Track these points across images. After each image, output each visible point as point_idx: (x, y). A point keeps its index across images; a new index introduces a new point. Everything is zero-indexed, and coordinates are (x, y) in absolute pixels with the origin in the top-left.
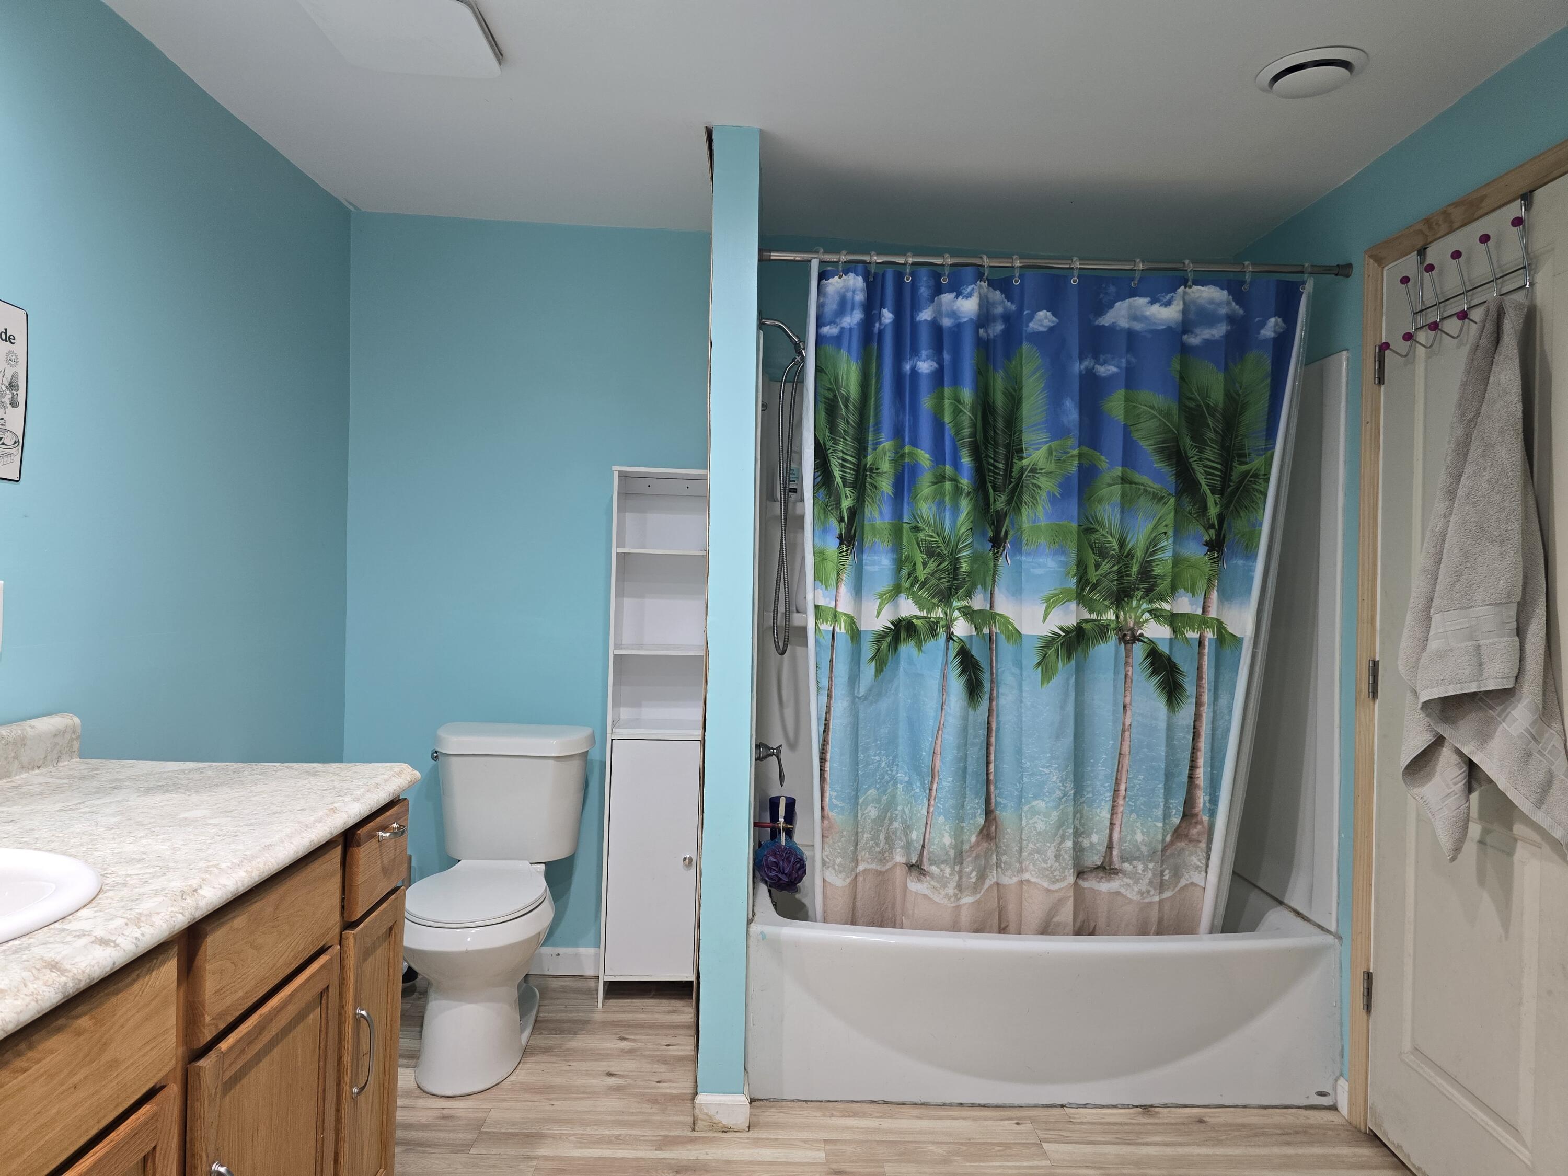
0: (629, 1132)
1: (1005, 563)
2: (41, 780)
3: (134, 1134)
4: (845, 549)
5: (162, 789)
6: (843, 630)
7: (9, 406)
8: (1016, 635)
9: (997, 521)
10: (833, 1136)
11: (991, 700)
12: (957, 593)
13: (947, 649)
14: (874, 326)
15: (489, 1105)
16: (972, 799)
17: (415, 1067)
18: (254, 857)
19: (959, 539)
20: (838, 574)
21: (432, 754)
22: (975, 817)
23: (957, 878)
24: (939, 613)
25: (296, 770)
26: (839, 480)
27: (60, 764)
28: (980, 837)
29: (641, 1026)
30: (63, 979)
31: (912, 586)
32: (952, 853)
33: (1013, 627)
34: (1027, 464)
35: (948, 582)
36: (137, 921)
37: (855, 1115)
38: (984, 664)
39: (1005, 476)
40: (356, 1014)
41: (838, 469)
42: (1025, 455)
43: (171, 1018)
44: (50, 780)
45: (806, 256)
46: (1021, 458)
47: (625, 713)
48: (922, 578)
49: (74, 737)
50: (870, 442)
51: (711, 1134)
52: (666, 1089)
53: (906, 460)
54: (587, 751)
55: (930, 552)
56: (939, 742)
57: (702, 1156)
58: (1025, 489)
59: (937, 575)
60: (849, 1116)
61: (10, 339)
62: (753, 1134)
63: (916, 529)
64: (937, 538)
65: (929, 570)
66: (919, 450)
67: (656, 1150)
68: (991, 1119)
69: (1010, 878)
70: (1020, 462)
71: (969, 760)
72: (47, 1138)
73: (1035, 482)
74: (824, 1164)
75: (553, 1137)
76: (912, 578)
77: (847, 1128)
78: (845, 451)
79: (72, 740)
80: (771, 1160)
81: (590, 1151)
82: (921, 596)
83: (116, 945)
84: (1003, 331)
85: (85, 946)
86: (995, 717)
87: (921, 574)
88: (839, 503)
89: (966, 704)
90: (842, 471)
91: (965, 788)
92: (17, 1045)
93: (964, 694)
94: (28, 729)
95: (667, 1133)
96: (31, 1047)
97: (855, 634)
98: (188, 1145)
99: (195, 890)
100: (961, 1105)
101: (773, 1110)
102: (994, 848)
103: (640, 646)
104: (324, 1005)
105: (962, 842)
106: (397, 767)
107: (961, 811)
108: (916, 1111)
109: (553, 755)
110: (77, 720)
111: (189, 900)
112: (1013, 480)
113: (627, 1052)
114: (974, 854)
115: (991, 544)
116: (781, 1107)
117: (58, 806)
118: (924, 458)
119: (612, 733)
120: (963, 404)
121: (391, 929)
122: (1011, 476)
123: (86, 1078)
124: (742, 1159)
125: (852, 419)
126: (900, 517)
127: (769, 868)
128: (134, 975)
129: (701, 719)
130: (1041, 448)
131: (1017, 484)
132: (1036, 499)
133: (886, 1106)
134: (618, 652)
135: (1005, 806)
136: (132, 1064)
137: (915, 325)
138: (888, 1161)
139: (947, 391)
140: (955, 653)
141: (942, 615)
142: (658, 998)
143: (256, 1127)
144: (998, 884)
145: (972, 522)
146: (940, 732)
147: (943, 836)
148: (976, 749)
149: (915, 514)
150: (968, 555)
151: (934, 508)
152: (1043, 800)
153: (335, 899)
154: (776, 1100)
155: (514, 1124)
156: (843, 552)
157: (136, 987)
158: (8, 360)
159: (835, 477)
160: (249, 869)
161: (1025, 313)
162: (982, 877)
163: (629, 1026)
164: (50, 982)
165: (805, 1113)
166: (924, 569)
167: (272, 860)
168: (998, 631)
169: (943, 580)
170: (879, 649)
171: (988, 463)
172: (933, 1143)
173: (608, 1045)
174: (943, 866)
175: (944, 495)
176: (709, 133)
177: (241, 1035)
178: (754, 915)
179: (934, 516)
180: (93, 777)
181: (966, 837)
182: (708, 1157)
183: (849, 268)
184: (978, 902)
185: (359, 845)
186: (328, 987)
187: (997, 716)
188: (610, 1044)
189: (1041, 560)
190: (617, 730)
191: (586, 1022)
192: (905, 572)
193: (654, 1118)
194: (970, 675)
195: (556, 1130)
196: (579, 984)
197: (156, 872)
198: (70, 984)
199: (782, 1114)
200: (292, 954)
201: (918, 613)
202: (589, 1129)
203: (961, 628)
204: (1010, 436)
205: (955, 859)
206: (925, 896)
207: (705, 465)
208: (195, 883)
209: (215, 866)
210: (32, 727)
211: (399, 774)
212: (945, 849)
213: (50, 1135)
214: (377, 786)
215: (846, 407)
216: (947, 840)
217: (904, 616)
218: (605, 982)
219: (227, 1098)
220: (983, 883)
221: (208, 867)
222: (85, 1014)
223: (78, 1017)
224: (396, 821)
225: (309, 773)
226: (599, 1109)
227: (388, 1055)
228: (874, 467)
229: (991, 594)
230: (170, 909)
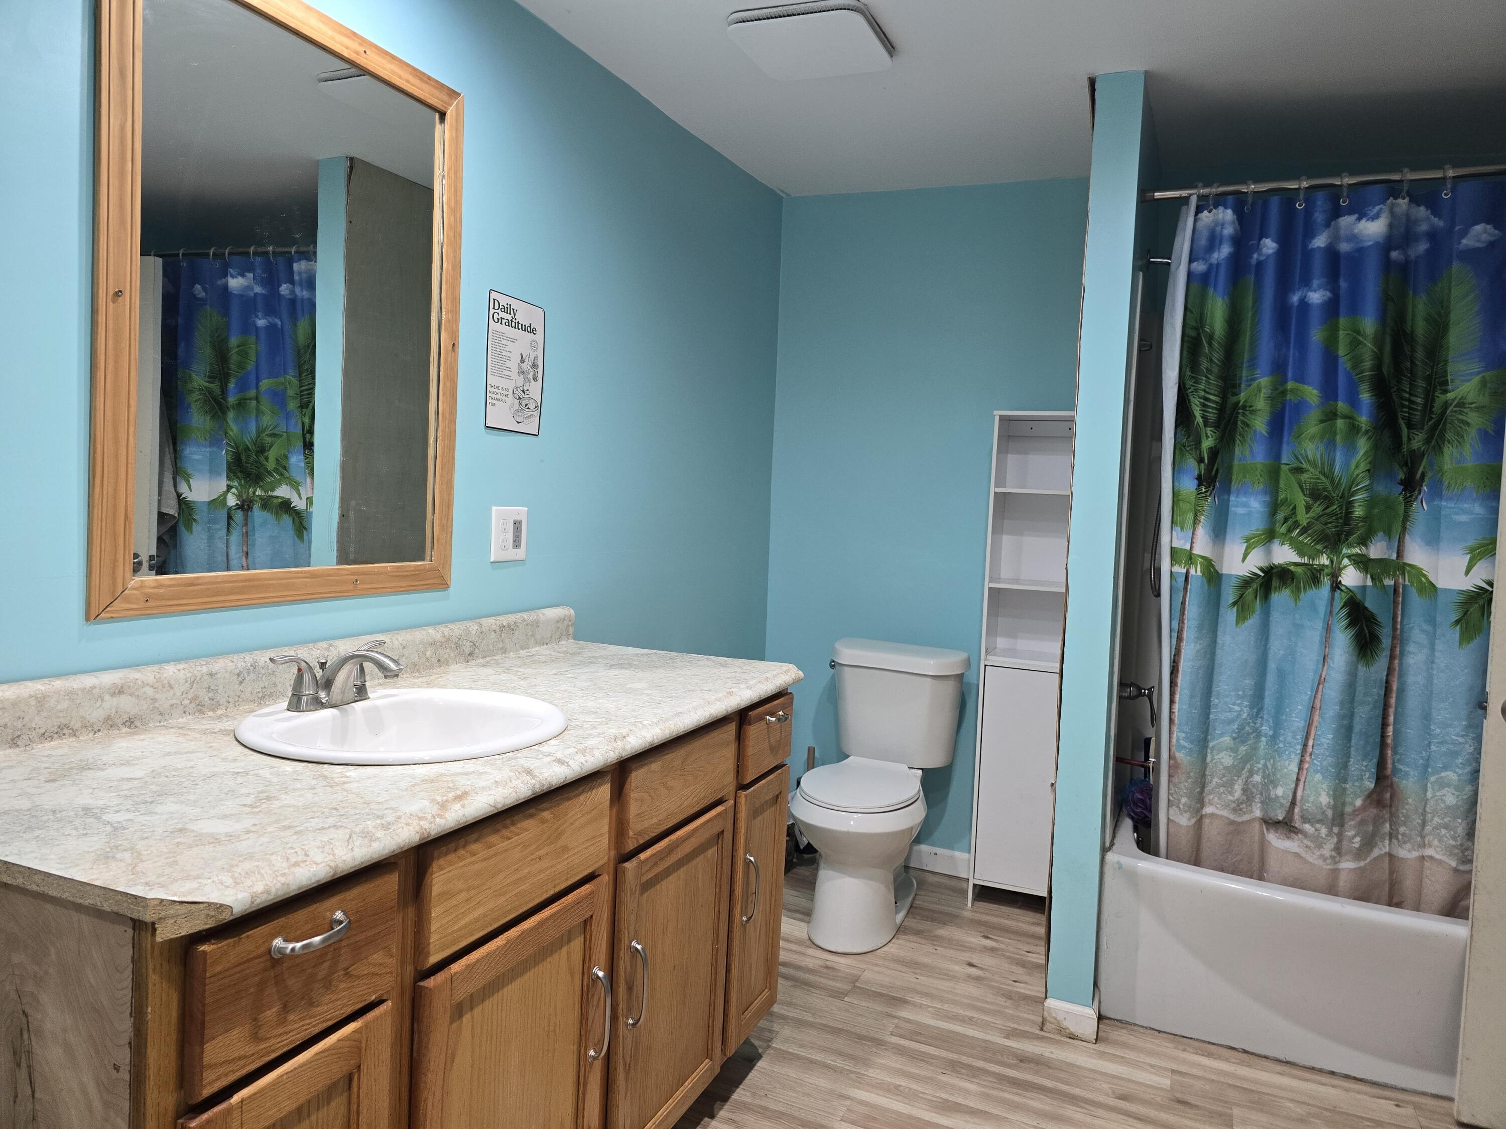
0: (981, 1017)
1: (1421, 508)
2: (548, 652)
3: (578, 902)
4: (1204, 490)
5: (621, 666)
6: (1199, 573)
7: (532, 380)
8: (1430, 589)
9: (1411, 462)
10: (1183, 1069)
11: (1392, 657)
12: (1348, 540)
13: (1333, 599)
14: (1251, 257)
15: (865, 966)
16: (1358, 760)
17: (808, 922)
18: (668, 720)
19: (1354, 480)
20: (1196, 515)
21: (830, 663)
22: (1362, 779)
23: (1335, 840)
24: (1324, 560)
25: (713, 661)
26: (1199, 420)
27: (561, 643)
28: (1369, 801)
29: (1005, 930)
30: (534, 781)
31: (1290, 530)
32: (1330, 813)
33: (1427, 579)
34: (1453, 397)
35: (1336, 527)
36: (584, 752)
37: (1210, 1055)
38: (1383, 618)
39: (1424, 411)
40: (746, 858)
41: (1198, 409)
42: (1450, 387)
43: (604, 826)
44: (553, 653)
45: (1184, 193)
46: (1445, 392)
47: (1001, 642)
48: (1304, 522)
49: (570, 624)
50: (1244, 379)
51: (1058, 1037)
52: (1021, 988)
53: (1288, 397)
54: (962, 674)
55: (1315, 494)
56: (1319, 696)
57: (1047, 1054)
58: (1448, 425)
59: (1323, 519)
60: (1203, 1055)
61: (533, 331)
62: (1099, 1047)
63: (1299, 470)
64: (1324, 479)
65: (1313, 514)
66: (1306, 387)
67: (1004, 1038)
68: (1366, 1094)
69: (1409, 851)
70: (1443, 396)
71: (1357, 719)
72: (521, 888)
73: (1460, 417)
74: (1168, 1091)
75: (915, 1005)
76: (1290, 522)
77: (1199, 1065)
78: (1207, 390)
79: (568, 626)
80: (1114, 1074)
81: (945, 1023)
82: (1302, 542)
83: (569, 766)
84: (1428, 251)
85: (549, 763)
86: (1396, 676)
87: (1303, 518)
88: (1198, 443)
89: (1354, 658)
90: (1203, 411)
91: (1350, 747)
92: (505, 820)
93: (1351, 648)
94: (541, 615)
95: (1016, 1026)
96: (513, 824)
97: (1213, 576)
98: (616, 923)
99: (624, 737)
100: (1332, 1073)
101: (1123, 1031)
102: (1387, 816)
103: (1017, 581)
104: (720, 845)
105: (1344, 804)
106: (786, 666)
107: (1342, 771)
108: (1279, 1068)
109: (930, 674)
110: (572, 612)
111: (619, 743)
112: (1434, 416)
113: (988, 949)
114: (1358, 819)
115: (1402, 487)
116: (1132, 1030)
117: (554, 672)
118: (1312, 394)
119: (986, 659)
120: (1364, 336)
121: (777, 796)
122: (1431, 412)
123: (547, 854)
124: (1086, 1066)
125: (1217, 356)
126: (1278, 457)
127: (1135, 804)
128: (581, 789)
129: (1059, 652)
130: (1470, 380)
131: (1439, 421)
132: (1462, 437)
133: (1246, 1056)
134: (993, 585)
135: (1407, 774)
136: (578, 852)
137: (1308, 254)
138: (1238, 1105)
139: (1343, 321)
140: (1342, 604)
141: (1327, 563)
142: (1025, 909)
143: (665, 923)
144: (1391, 856)
145: (1370, 463)
146: (1321, 686)
147: (1320, 795)
148: (1367, 708)
149: (1297, 454)
150: (1363, 498)
151: (1322, 448)
152: (1455, 772)
153: (731, 764)
154: (1128, 1023)
155: (882, 986)
156: (1202, 493)
157: (582, 798)
158: (532, 346)
159: (1195, 417)
160: (663, 728)
161: (1457, 228)
162: (1369, 843)
163: (994, 928)
164: (525, 782)
165: (1157, 1041)
166: (1307, 513)
167: (681, 724)
168: (1407, 583)
169: (1329, 525)
170: (1243, 594)
171: (1402, 398)
172: (1292, 1101)
173: (973, 940)
174: (1318, 826)
175: (1335, 434)
176: (1092, 83)
177: (655, 851)
178: (1112, 844)
179: (1321, 456)
180: (579, 653)
181: (1348, 800)
182: (1052, 1056)
183: (1219, 201)
184: (1362, 870)
185: (750, 724)
186: (723, 831)
187: (1401, 676)
188: (975, 939)
189: (1466, 506)
190: (990, 657)
191: (957, 917)
192: (1280, 516)
193: (1007, 1010)
194: (1361, 627)
195: (917, 999)
196: (953, 883)
197: (603, 722)
198: (537, 786)
199: (1132, 1037)
200: (695, 799)
201: (1297, 559)
202: (946, 1005)
203: (1351, 577)
204: (1432, 368)
205: (1333, 819)
206: (1297, 855)
207: (1072, 407)
208: (624, 731)
209: (640, 722)
210: (543, 614)
211: (786, 672)
212: (1322, 809)
213: (523, 887)
214: (767, 679)
215: (1210, 344)
216: (1325, 799)
217: (1276, 563)
218: (975, 885)
219: (645, 895)
220: (1370, 851)
221: (635, 722)
222: (547, 809)
223: (543, 810)
224: (782, 709)
225: (721, 665)
226: (958, 991)
227: (773, 898)
228: (1248, 404)
229: (1399, 542)
230: (606, 747)
